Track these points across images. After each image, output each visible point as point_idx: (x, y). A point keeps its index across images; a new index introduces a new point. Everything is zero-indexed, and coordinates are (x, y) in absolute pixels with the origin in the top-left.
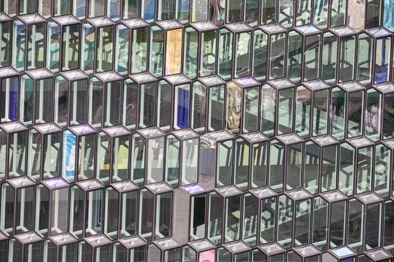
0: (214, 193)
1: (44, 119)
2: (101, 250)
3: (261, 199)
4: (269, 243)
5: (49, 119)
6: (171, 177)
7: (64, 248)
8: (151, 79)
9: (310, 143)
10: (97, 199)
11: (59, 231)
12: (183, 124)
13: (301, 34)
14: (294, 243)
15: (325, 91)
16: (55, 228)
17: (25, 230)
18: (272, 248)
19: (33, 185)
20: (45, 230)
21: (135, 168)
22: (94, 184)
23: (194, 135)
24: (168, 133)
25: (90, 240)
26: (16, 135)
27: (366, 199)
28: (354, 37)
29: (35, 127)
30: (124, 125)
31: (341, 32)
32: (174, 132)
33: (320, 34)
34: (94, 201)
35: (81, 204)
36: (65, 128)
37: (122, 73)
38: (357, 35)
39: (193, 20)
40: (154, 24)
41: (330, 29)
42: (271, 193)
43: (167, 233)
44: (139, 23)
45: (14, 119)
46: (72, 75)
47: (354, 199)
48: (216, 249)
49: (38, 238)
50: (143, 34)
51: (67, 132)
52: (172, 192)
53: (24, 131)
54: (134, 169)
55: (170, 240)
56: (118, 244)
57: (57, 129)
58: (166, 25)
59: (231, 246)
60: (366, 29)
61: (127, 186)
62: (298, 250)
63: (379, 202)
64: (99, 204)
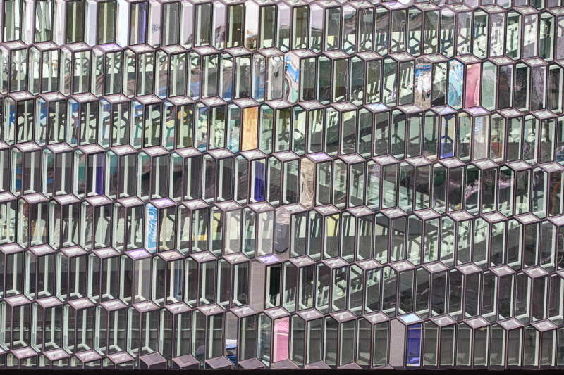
0: (289, 263)
1: (128, 193)
2: (182, 317)
3: (333, 269)
4: (342, 311)
5: (132, 193)
6: (248, 248)
7: (148, 314)
8: (229, 154)
9: (380, 215)
10: (179, 269)
11: (143, 299)
12: (260, 197)
13: (370, 111)
14: (365, 310)
15: (393, 166)
16: (139, 296)
17: (111, 297)
18: (344, 315)
19: (118, 256)
20: (129, 298)
21: (215, 239)
22: (174, 255)
23: (270, 207)
24: (244, 205)
25: (172, 308)
26: (102, 208)
27: (432, 268)
28: (421, 114)
29: (119, 200)
30: (203, 198)
31: (409, 109)
32: (250, 205)
33: (389, 111)
34: (176, 271)
35: (163, 274)
36: (147, 202)
37: (200, 149)
38: (424, 112)
39: (269, 98)
40: (231, 102)
41: (398, 107)
42: (344, 263)
43: (245, 302)
44: (218, 102)
45: (101, 193)
46: (154, 151)
47: (422, 269)
48: (290, 317)
49: (123, 306)
50: (221, 112)
51: (149, 205)
52: (248, 262)
53: (109, 204)
54: (213, 241)
55: (247, 308)
56: (197, 311)
57: (140, 203)
58: (243, 103)
59: (306, 313)
60: (432, 107)
61: (206, 256)
62: (368, 317)
63: (445, 271)
64: (180, 274)
